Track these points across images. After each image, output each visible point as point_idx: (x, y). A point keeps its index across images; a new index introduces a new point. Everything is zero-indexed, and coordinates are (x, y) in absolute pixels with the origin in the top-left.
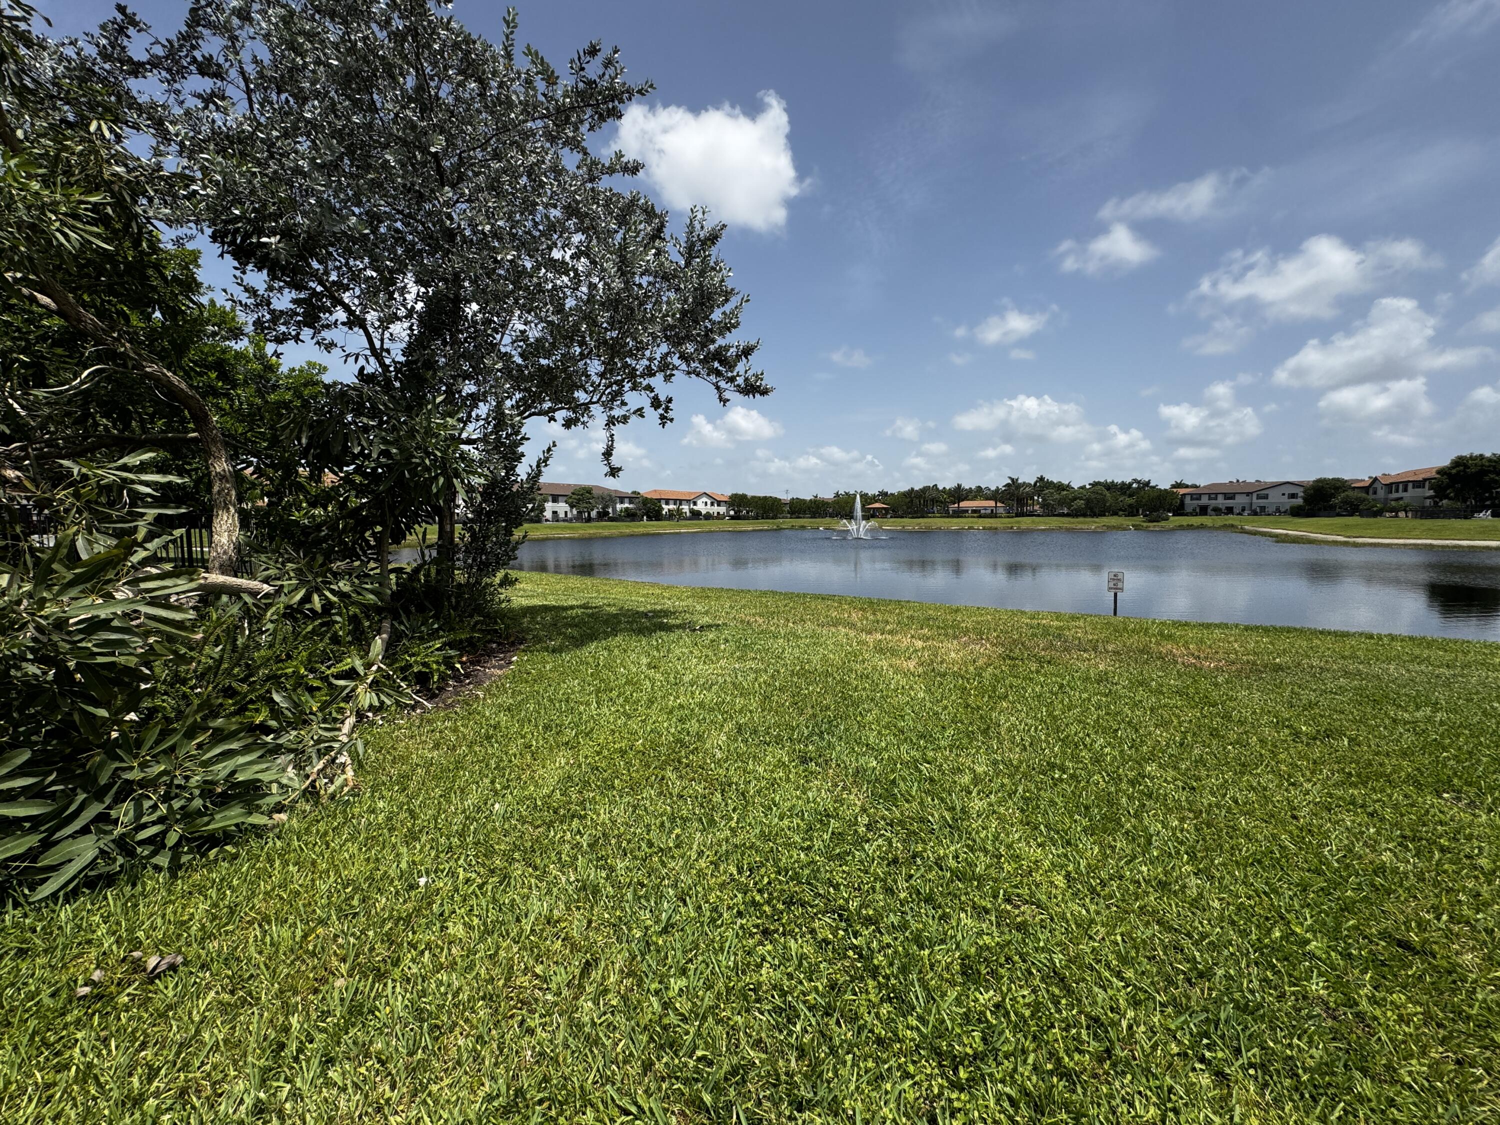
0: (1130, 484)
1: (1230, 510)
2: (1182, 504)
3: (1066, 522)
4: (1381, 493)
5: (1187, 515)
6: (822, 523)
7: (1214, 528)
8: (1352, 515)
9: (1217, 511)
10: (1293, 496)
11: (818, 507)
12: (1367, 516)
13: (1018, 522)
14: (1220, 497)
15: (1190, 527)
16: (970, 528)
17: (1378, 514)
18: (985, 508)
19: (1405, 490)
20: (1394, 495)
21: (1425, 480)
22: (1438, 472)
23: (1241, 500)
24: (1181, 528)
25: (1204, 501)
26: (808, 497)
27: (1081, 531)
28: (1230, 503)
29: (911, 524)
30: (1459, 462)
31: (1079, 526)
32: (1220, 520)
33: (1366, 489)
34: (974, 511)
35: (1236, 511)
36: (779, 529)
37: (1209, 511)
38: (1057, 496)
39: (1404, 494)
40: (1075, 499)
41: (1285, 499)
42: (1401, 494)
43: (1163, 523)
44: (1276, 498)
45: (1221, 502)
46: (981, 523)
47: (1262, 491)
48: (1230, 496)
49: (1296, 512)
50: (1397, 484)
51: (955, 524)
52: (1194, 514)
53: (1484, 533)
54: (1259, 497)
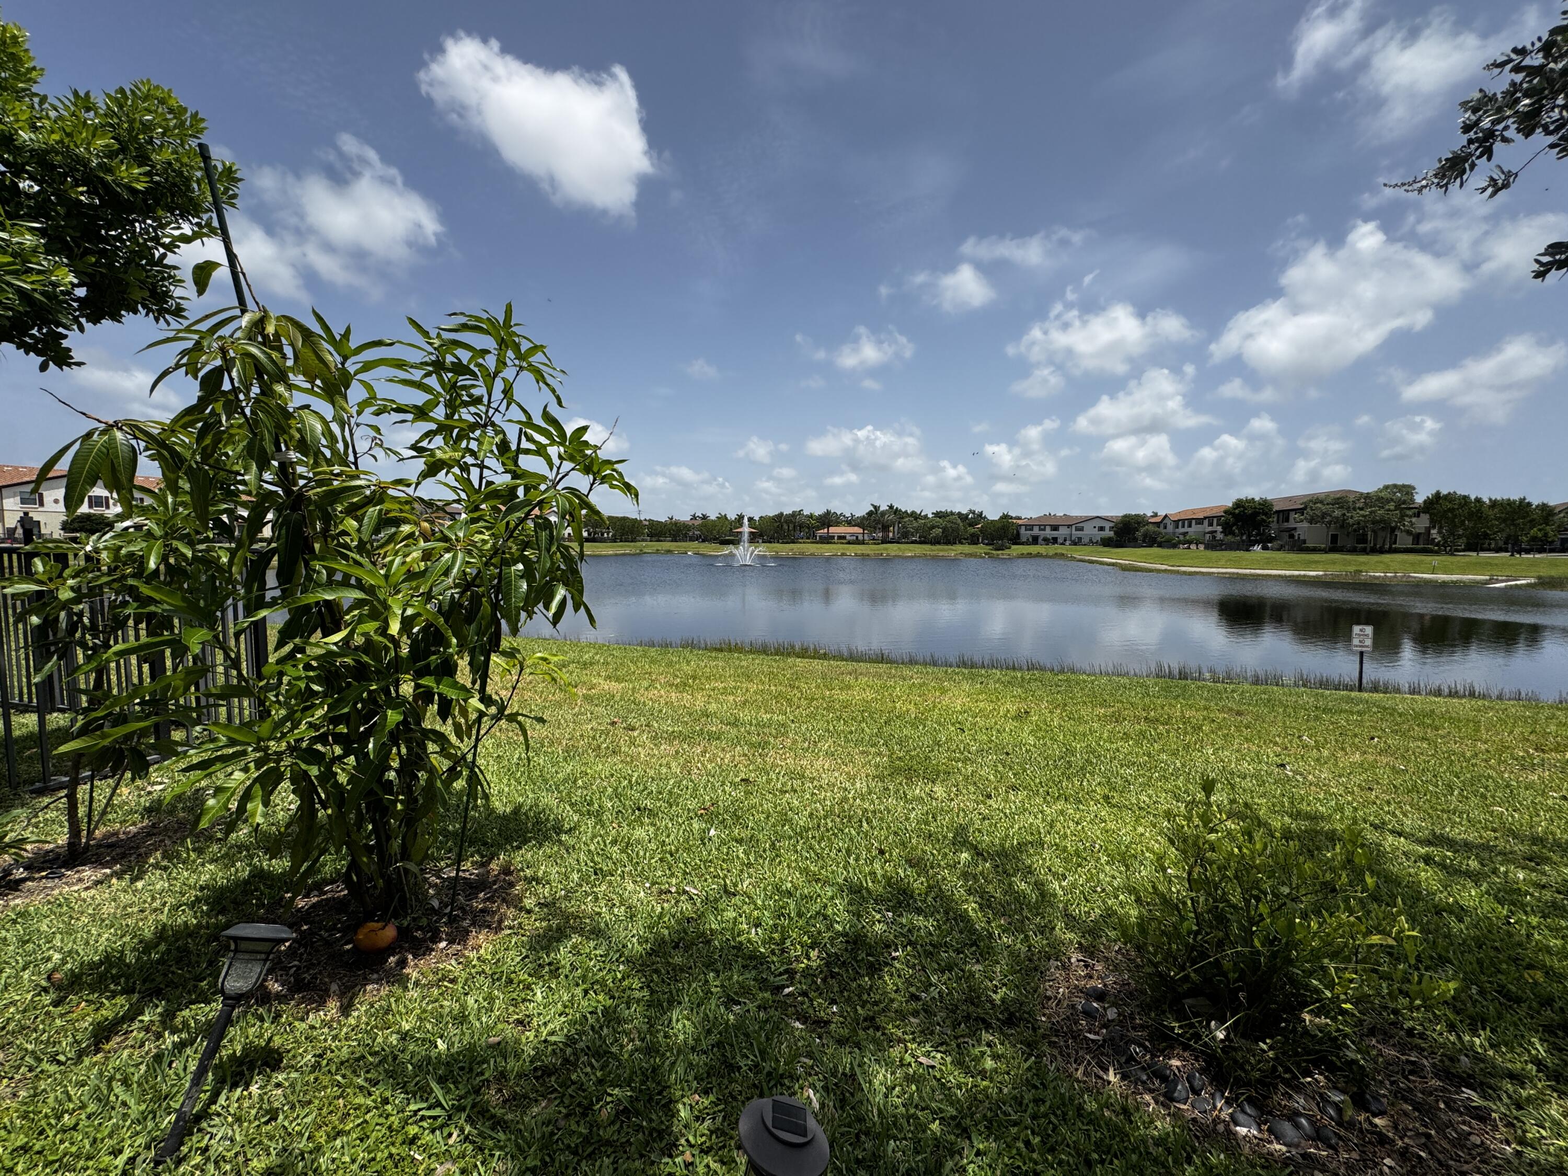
0: (967, 515)
1: (1055, 540)
2: (1018, 534)
3: (926, 549)
4: (1170, 528)
5: (1023, 544)
6: (691, 548)
7: (1047, 556)
8: (1151, 546)
9: (1047, 541)
10: (1102, 529)
11: (679, 530)
12: (1169, 547)
13: (886, 549)
14: (1048, 528)
15: (1030, 555)
16: (843, 554)
17: (1175, 546)
18: (852, 535)
19: (1190, 526)
20: (1181, 530)
21: (1205, 518)
22: (1225, 512)
23: (1063, 531)
24: (1022, 556)
25: (1036, 531)
26: (663, 519)
27: (943, 558)
28: (1055, 534)
29: (785, 549)
30: (1239, 504)
31: (941, 554)
32: (1052, 549)
33: (1157, 524)
34: (840, 538)
35: (1060, 541)
36: (642, 553)
37: (1040, 540)
38: (915, 524)
39: (1189, 530)
40: (933, 527)
41: (1096, 531)
42: (1186, 529)
43: (1007, 551)
44: (1090, 531)
45: (1049, 533)
46: (853, 550)
47: (1078, 524)
48: (1055, 528)
49: (1107, 543)
50: (1183, 520)
51: (827, 550)
52: (1027, 543)
53: (1268, 563)
54: (1077, 529)
